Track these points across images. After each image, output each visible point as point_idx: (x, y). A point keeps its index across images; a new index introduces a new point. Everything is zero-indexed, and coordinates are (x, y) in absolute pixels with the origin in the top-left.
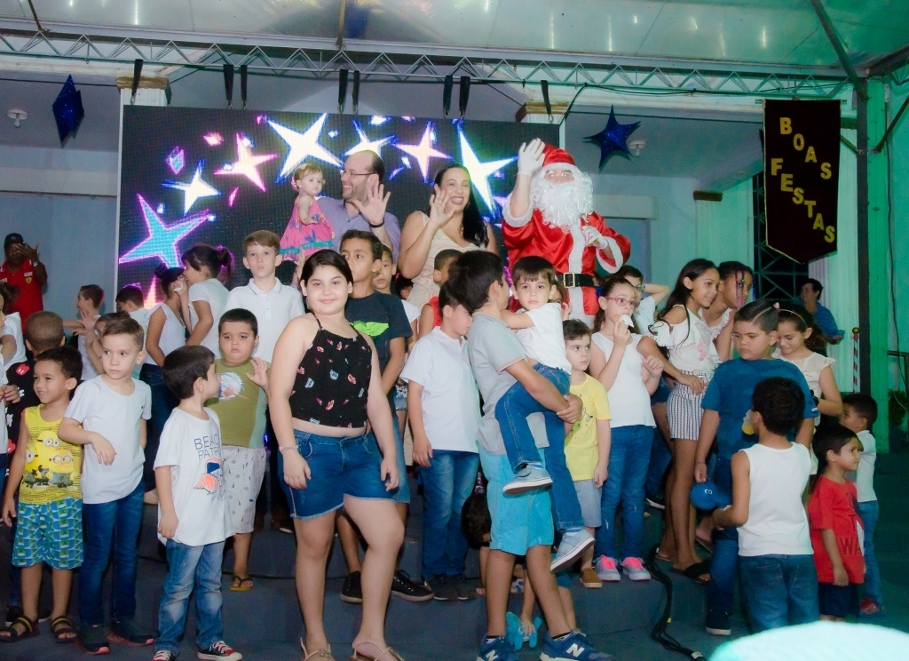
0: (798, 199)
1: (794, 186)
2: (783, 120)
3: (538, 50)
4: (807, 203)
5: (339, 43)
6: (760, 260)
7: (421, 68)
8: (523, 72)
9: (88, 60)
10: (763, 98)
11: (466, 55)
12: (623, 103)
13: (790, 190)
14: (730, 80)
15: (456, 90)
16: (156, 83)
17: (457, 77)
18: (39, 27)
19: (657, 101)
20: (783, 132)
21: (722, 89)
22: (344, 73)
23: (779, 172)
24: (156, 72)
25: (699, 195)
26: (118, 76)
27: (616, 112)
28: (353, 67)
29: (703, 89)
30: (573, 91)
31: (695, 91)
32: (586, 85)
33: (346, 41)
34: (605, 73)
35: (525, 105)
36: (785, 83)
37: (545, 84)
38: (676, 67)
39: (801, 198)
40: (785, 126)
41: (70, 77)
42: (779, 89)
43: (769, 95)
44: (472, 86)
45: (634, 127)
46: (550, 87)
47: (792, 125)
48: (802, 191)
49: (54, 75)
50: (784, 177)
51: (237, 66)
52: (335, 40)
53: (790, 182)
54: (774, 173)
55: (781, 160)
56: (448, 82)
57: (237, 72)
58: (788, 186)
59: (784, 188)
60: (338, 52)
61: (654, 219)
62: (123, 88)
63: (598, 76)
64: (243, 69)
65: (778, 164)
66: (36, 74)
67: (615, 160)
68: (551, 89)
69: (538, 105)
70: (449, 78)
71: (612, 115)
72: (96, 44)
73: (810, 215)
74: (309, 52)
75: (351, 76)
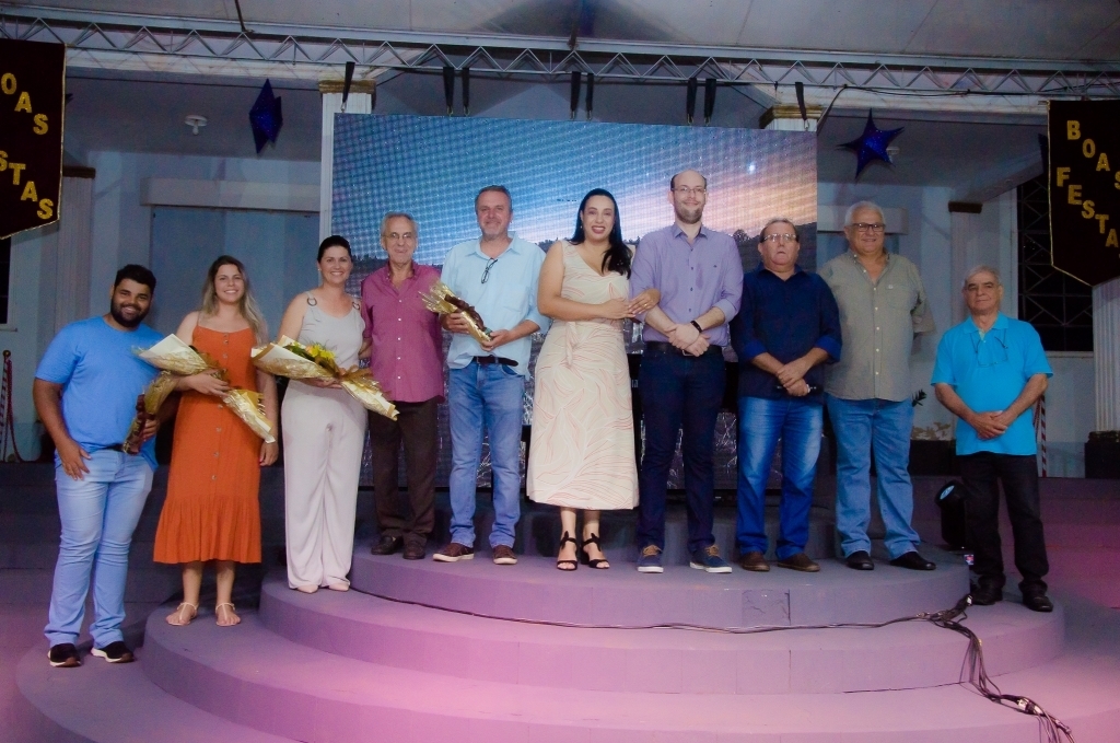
0: (1088, 213)
1: (1083, 199)
2: (1070, 123)
3: (792, 48)
4: (1097, 217)
5: (572, 43)
6: (1024, 280)
7: (662, 68)
8: (774, 72)
9: (294, 63)
10: (1048, 99)
11: (712, 54)
12: (883, 105)
13: (1078, 202)
14: (1009, 80)
15: (701, 93)
16: (363, 86)
17: (701, 79)
18: (243, 28)
19: (922, 103)
20: (1070, 137)
21: (1000, 90)
22: (576, 75)
23: (1066, 183)
24: (362, 74)
25: (955, 207)
26: (321, 80)
27: (875, 115)
28: (587, 68)
29: (977, 89)
30: (831, 93)
31: (969, 92)
32: (846, 87)
33: (579, 40)
34: (867, 73)
35: (772, 109)
36: (1074, 81)
37: (799, 87)
38: (947, 65)
39: (1092, 212)
40: (1073, 130)
41: (268, 81)
42: (1065, 88)
43: (1053, 95)
44: (718, 89)
45: (897, 132)
46: (805, 89)
47: (1081, 129)
48: (1092, 204)
49: (249, 79)
50: (1071, 188)
51: (458, 68)
52: (567, 39)
53: (1079, 195)
54: (1060, 183)
55: (1068, 169)
56: (692, 85)
57: (458, 75)
58: (1076, 198)
59: (1071, 200)
60: (569, 52)
61: (902, 234)
62: (326, 92)
63: (860, 76)
64: (465, 72)
65: (1065, 173)
66: (231, 78)
67: (873, 169)
68: (807, 91)
69: (790, 108)
70: (693, 79)
71: (870, 119)
72: (304, 46)
73: (1102, 230)
74: (537, 52)
75: (584, 79)
